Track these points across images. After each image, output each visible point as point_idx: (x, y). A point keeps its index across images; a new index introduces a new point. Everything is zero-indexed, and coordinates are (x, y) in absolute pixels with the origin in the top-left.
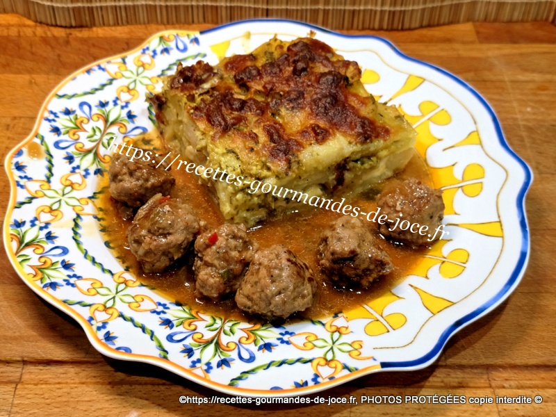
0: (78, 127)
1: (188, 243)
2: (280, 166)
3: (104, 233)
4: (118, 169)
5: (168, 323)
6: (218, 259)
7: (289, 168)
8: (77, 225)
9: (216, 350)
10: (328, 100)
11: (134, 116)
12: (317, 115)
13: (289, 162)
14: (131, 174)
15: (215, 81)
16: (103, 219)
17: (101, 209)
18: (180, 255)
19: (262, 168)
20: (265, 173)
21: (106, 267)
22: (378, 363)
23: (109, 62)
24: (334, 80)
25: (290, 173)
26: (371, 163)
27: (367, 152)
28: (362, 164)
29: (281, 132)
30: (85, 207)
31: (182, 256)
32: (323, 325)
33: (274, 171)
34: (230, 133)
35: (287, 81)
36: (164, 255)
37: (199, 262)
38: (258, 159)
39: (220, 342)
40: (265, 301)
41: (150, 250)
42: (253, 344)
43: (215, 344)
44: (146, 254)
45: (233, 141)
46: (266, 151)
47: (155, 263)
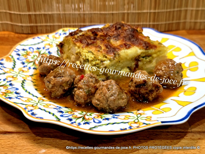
0: (28, 54)
1: (71, 82)
2: (111, 56)
3: (34, 86)
5: (61, 112)
6: (85, 85)
7: (115, 57)
8: (23, 82)
9: (83, 120)
10: (130, 36)
11: (51, 53)
12: (126, 41)
13: (115, 54)
16: (35, 82)
17: (34, 79)
18: (67, 87)
19: (103, 57)
20: (105, 59)
21: (34, 95)
22: (160, 122)
23: (42, 36)
24: (132, 30)
25: (115, 59)
26: (149, 58)
27: (147, 54)
28: (146, 59)
29: (111, 45)
30: (27, 78)
31: (69, 89)
32: (133, 113)
33: (108, 58)
34: (90, 46)
35: (113, 32)
36: (60, 88)
37: (76, 89)
38: (102, 54)
39: (85, 118)
40: (106, 100)
41: (54, 84)
42: (100, 118)
43: (83, 118)
44: (52, 87)
45: (91, 48)
46: (105, 51)
47: (56, 92)
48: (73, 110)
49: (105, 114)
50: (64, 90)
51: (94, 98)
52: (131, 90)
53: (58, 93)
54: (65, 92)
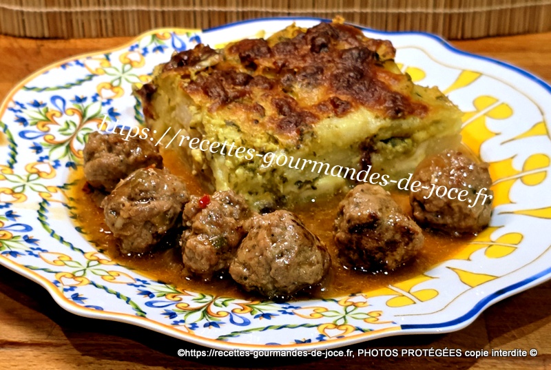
0: (49, 120)
1: (175, 214)
2: (290, 137)
3: (74, 220)
4: (95, 145)
5: (148, 294)
6: (210, 223)
7: (301, 140)
8: (42, 208)
9: (204, 316)
10: (352, 74)
11: (118, 114)
12: (338, 89)
13: (301, 133)
14: (110, 150)
15: (215, 59)
16: (74, 208)
17: (72, 199)
18: (165, 228)
19: (268, 141)
20: (272, 145)
21: (75, 246)
22: (398, 326)
23: (88, 58)
24: (359, 54)
25: (302, 146)
26: (403, 144)
27: (398, 130)
28: (394, 146)
29: (293, 104)
30: (53, 194)
31: (168, 231)
32: (337, 301)
33: (282, 145)
34: (231, 106)
35: (303, 57)
36: (146, 228)
37: (187, 234)
38: (263, 131)
39: (209, 310)
40: (265, 266)
41: (129, 218)
42: (249, 314)
43: (203, 312)
44: (125, 226)
45: (234, 113)
46: (273, 123)
47: (135, 239)
48: (179, 290)
49: (262, 302)
50: (156, 235)
51: (236, 259)
52: (338, 239)
53: (138, 243)
54: (157, 240)
